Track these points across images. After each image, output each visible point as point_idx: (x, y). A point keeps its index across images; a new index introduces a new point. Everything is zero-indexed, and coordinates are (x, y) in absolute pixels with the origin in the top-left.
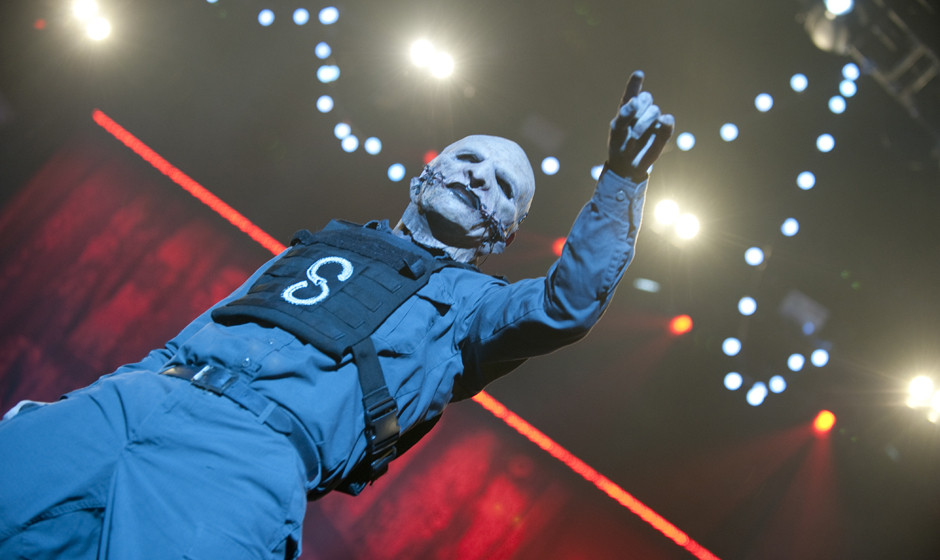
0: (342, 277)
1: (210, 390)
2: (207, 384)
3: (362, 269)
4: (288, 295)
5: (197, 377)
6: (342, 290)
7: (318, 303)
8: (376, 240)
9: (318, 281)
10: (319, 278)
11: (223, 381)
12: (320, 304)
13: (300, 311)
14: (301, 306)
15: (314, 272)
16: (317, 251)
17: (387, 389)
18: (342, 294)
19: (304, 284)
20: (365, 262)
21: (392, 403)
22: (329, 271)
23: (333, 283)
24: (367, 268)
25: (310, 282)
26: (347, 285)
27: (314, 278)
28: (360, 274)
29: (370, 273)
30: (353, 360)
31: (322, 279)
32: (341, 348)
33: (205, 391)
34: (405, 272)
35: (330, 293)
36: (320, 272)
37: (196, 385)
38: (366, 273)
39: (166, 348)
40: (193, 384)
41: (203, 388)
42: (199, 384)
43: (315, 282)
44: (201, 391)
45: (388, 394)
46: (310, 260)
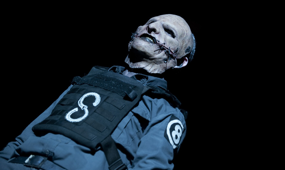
0: (95, 104)
1: (34, 167)
2: (31, 164)
3: (105, 98)
4: (68, 117)
5: (27, 161)
6: (95, 112)
7: (83, 120)
8: (114, 79)
9: (84, 107)
10: (84, 105)
11: (39, 162)
12: (83, 121)
13: (74, 125)
14: (75, 123)
15: (81, 102)
16: (84, 89)
17: (121, 160)
18: (95, 113)
19: (76, 110)
20: (107, 93)
21: (124, 166)
22: (89, 101)
23: (91, 108)
24: (108, 97)
25: (79, 108)
26: (97, 108)
27: (81, 105)
28: (104, 101)
29: (109, 100)
30: (101, 149)
31: (85, 106)
32: (95, 144)
33: (32, 168)
34: (127, 98)
35: (89, 114)
36: (84, 102)
37: (27, 165)
38: (107, 101)
39: (16, 141)
40: (25, 165)
41: (30, 167)
42: (28, 165)
43: (82, 108)
44: (29, 168)
45: (122, 163)
46: (80, 95)
